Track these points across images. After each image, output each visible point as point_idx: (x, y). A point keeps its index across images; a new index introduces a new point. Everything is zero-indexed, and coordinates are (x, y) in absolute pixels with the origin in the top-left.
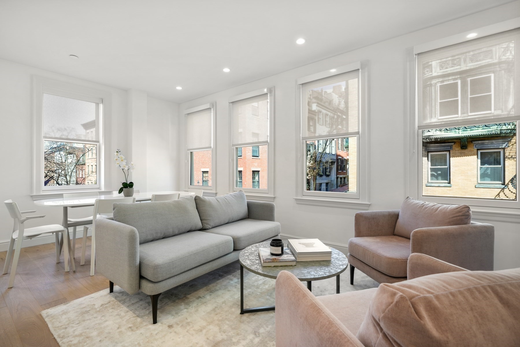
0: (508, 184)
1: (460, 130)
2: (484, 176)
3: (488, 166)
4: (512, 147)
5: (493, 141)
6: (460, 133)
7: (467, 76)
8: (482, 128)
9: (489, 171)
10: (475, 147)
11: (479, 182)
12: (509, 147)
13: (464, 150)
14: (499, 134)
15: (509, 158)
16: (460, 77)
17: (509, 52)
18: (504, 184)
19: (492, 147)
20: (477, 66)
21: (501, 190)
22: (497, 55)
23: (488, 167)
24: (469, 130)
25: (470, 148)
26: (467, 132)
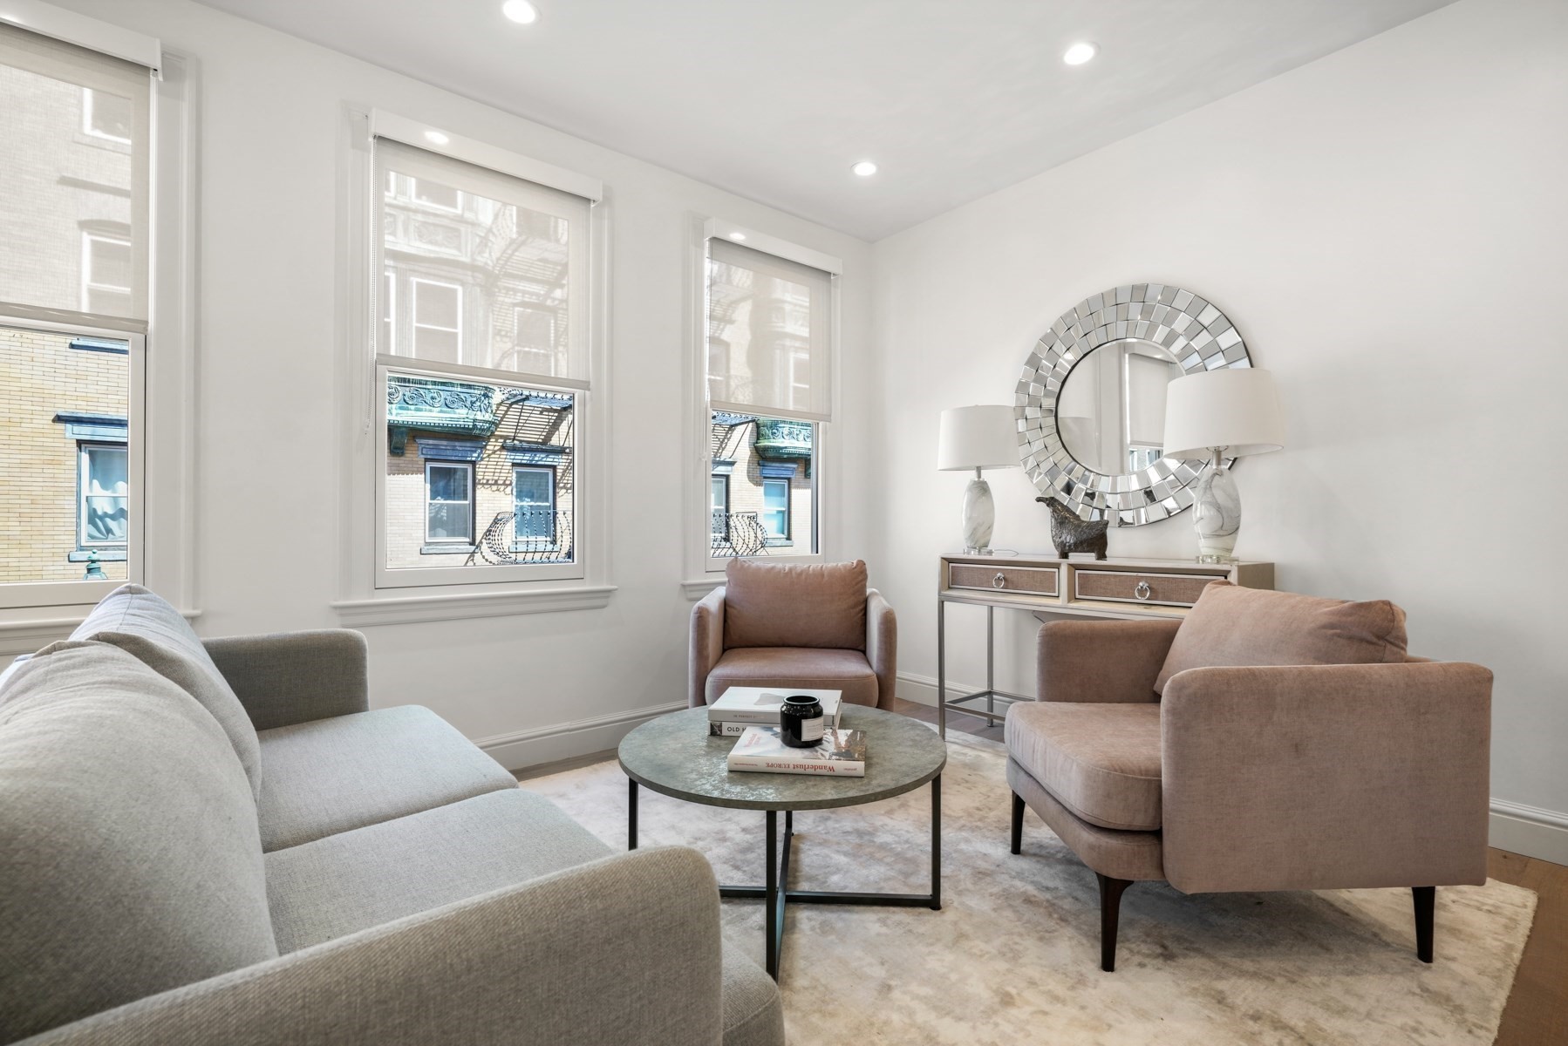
0: (481, 542)
1: (394, 406)
2: (435, 524)
3: (442, 501)
4: (488, 461)
5: (457, 444)
6: (394, 412)
7: (410, 270)
8: (439, 409)
9: (444, 513)
10: (420, 453)
11: (427, 541)
12: (482, 459)
13: (397, 458)
14: (471, 429)
15: (483, 484)
16: (393, 267)
17: (488, 251)
18: (473, 543)
19: (453, 458)
20: (432, 255)
21: (470, 557)
22: (469, 249)
23: (442, 505)
24: (413, 407)
25: (412, 456)
26: (409, 412)
